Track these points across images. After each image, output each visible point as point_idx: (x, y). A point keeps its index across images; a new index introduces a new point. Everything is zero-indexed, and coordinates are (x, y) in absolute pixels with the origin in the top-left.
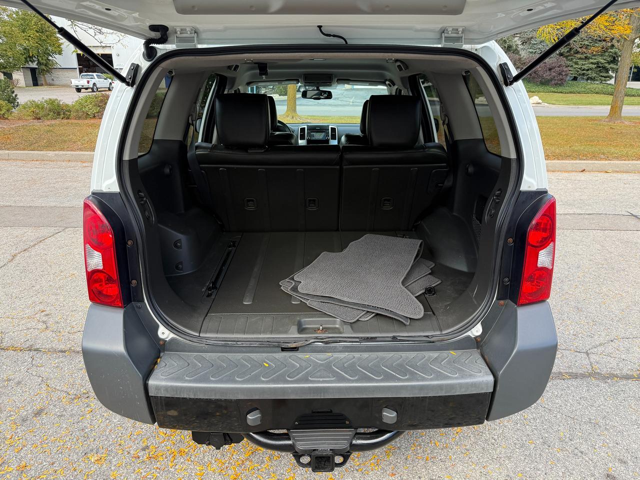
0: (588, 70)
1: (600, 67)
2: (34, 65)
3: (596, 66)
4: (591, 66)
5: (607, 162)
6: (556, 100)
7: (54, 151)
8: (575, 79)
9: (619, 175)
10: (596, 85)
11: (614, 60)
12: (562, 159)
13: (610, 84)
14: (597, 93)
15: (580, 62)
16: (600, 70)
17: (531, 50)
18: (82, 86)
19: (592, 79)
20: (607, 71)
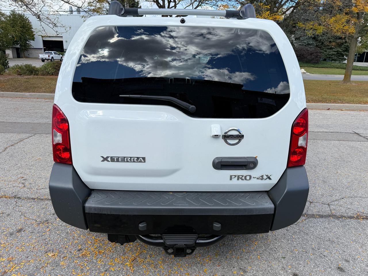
0: (332, 55)
1: (339, 54)
2: (18, 46)
3: (336, 53)
4: (334, 53)
5: (342, 105)
6: (314, 72)
7: (29, 92)
8: (325, 60)
9: (349, 112)
10: (337, 63)
11: (347, 50)
12: (317, 103)
13: (345, 63)
14: (337, 68)
15: (328, 51)
16: (339, 55)
17: (300, 44)
18: (45, 58)
19: (335, 60)
20: (343, 56)
